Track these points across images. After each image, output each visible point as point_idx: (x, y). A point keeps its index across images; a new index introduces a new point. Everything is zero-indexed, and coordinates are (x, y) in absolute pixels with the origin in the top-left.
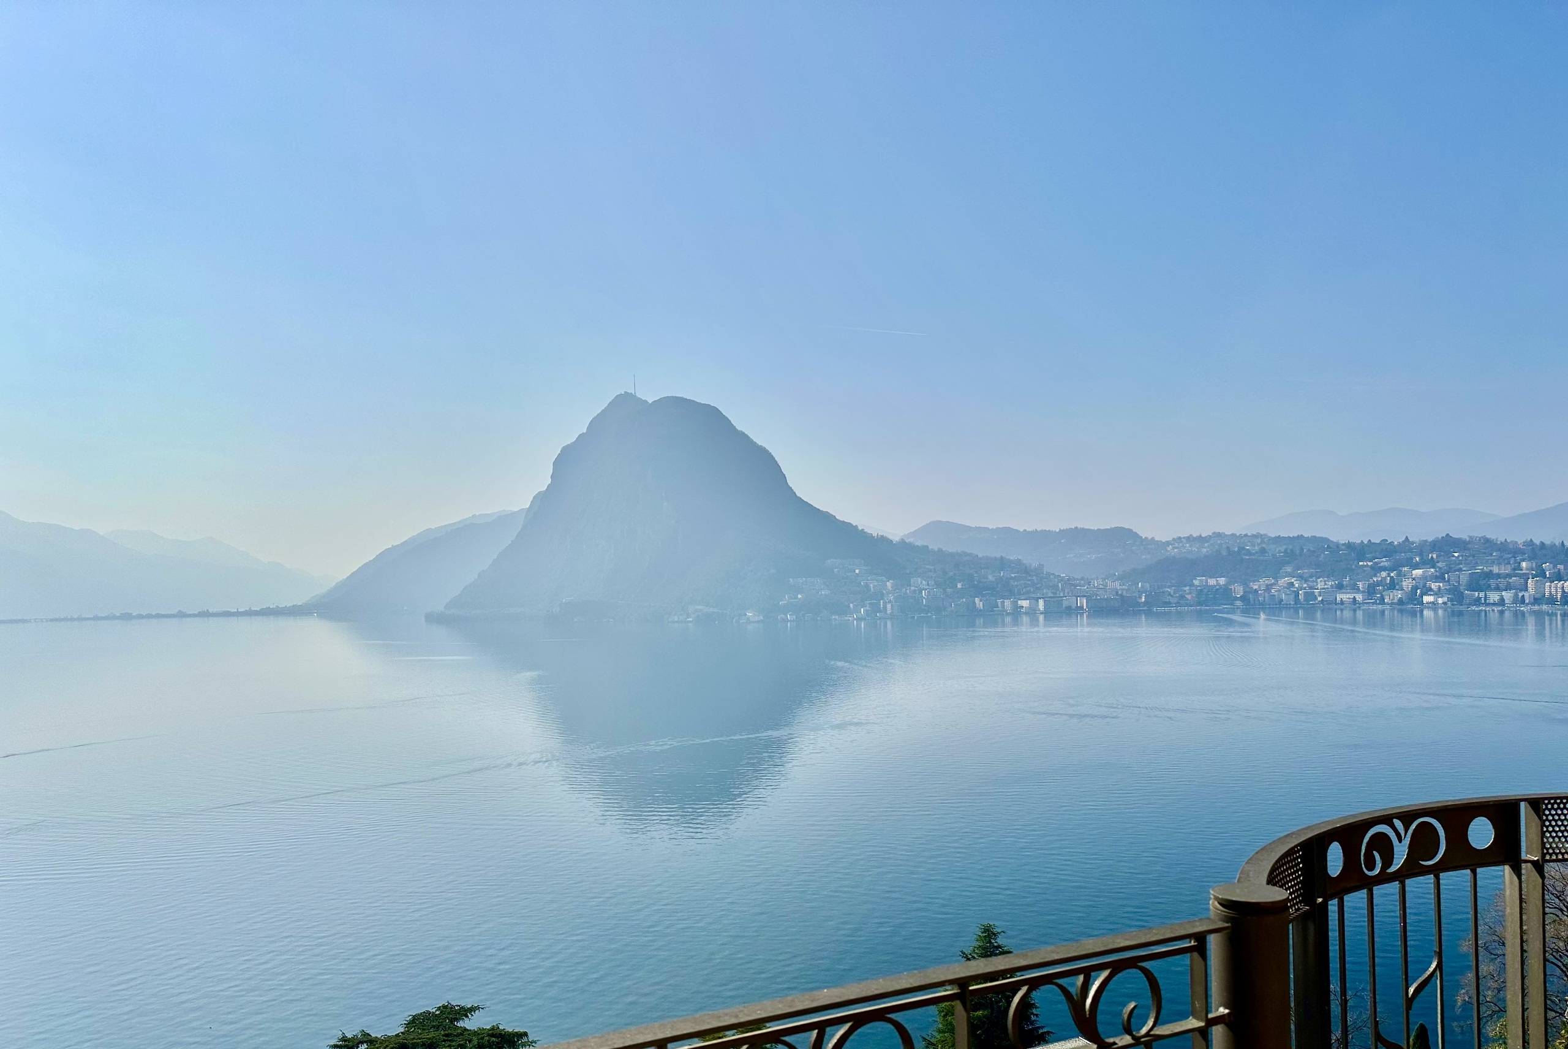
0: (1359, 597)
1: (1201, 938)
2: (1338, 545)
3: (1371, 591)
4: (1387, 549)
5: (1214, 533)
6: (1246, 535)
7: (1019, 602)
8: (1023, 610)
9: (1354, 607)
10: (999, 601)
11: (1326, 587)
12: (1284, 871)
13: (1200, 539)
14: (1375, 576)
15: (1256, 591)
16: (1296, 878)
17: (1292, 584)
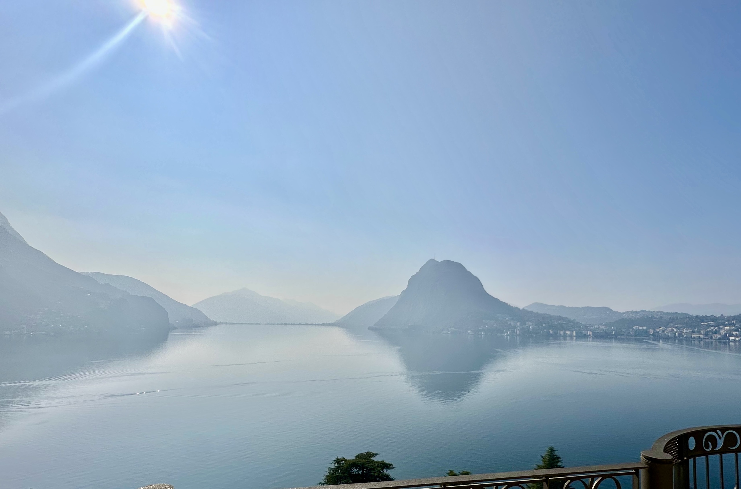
0: (702, 336)
1: (637, 470)
2: (692, 316)
3: (706, 334)
4: (713, 319)
5: (642, 310)
6: (654, 312)
7: (566, 332)
8: (568, 335)
9: (699, 340)
10: (559, 331)
11: (687, 332)
12: (671, 446)
13: (636, 312)
14: (708, 328)
15: (658, 332)
16: (675, 449)
17: (673, 330)
